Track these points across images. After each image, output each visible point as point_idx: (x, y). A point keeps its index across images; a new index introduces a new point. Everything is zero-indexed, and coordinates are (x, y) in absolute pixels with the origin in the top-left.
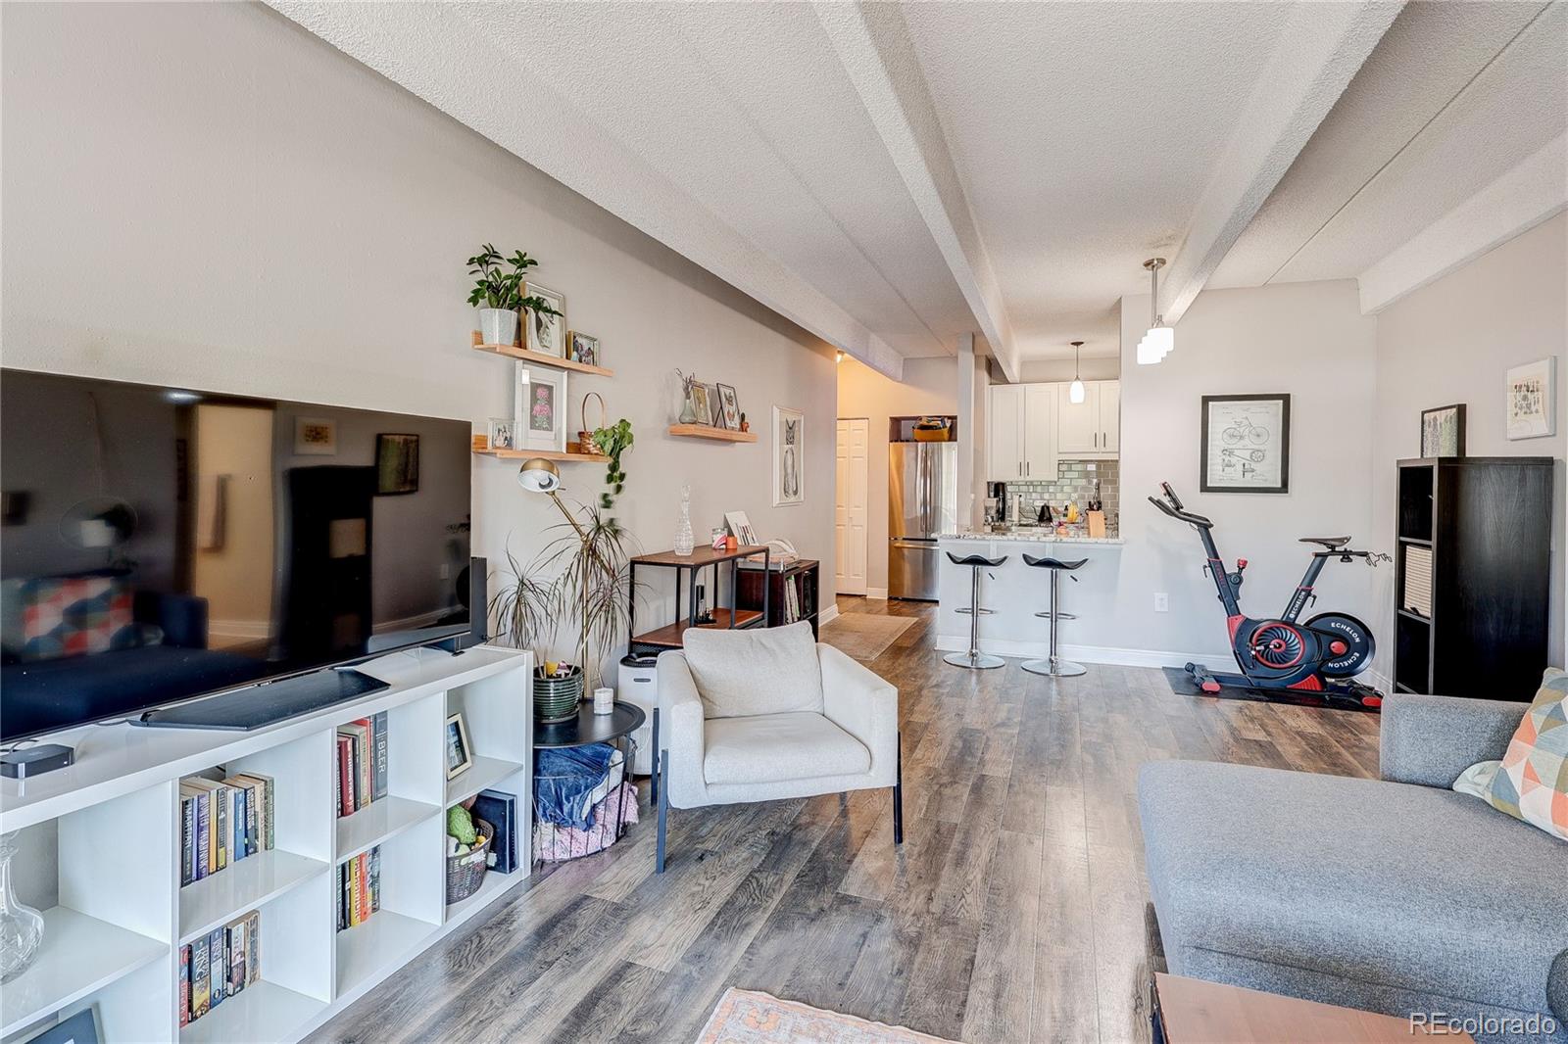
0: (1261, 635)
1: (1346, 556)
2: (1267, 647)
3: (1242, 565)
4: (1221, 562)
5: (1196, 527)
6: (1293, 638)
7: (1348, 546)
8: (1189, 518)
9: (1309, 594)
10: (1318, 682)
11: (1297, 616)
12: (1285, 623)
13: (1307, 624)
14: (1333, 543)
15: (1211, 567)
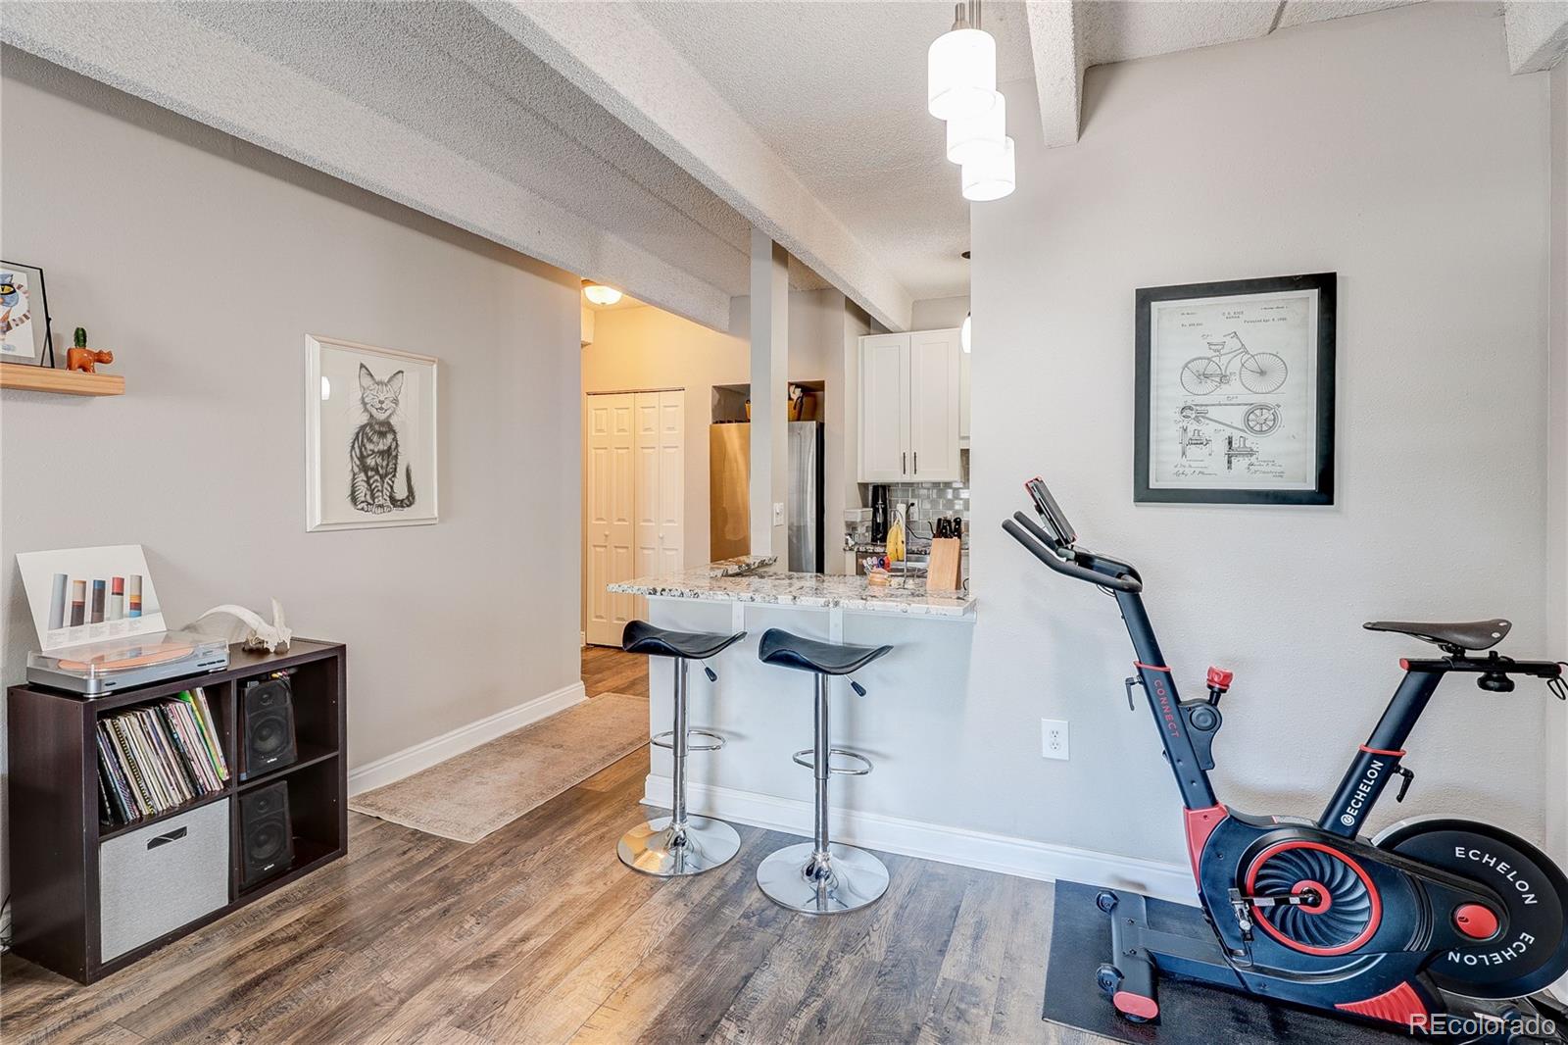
1: (1494, 673)
3: (1219, 687)
4: (1168, 674)
5: (1111, 593)
6: (1350, 882)
7: (1503, 651)
9: (1392, 765)
11: (1361, 822)
12: (1329, 838)
13: (1388, 844)
14: (1460, 636)
15: (1143, 683)
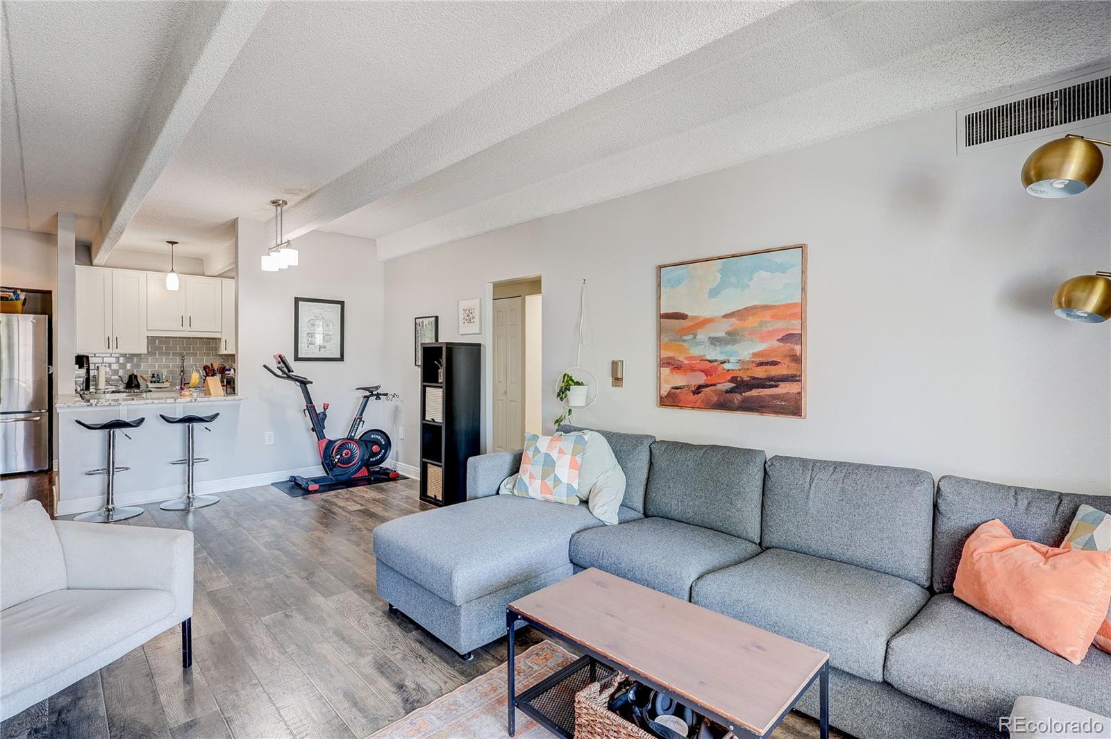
0: (338, 449)
1: (378, 396)
2: (341, 455)
3: (326, 407)
4: (314, 406)
5: (299, 384)
6: (354, 447)
7: (379, 391)
8: (296, 379)
9: (361, 420)
10: (366, 471)
11: (355, 434)
12: (349, 439)
13: (360, 438)
14: (372, 389)
15: (308, 410)
